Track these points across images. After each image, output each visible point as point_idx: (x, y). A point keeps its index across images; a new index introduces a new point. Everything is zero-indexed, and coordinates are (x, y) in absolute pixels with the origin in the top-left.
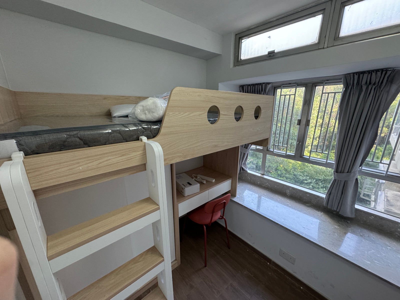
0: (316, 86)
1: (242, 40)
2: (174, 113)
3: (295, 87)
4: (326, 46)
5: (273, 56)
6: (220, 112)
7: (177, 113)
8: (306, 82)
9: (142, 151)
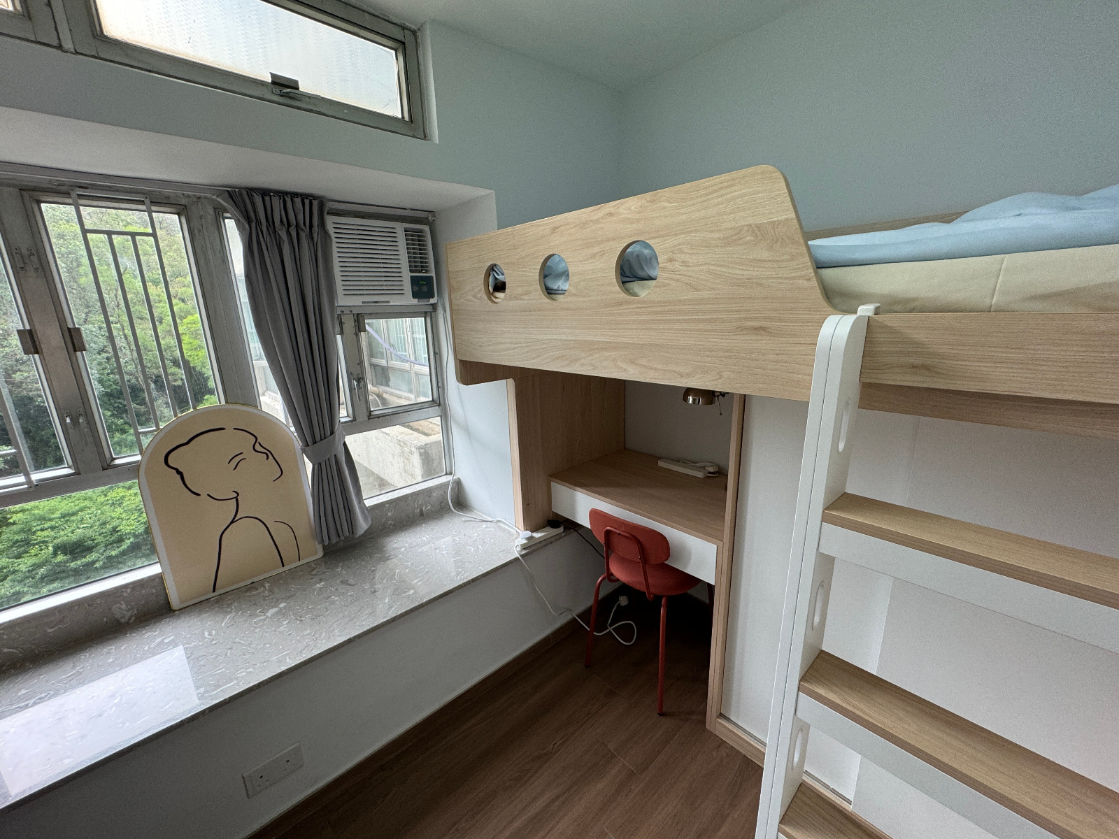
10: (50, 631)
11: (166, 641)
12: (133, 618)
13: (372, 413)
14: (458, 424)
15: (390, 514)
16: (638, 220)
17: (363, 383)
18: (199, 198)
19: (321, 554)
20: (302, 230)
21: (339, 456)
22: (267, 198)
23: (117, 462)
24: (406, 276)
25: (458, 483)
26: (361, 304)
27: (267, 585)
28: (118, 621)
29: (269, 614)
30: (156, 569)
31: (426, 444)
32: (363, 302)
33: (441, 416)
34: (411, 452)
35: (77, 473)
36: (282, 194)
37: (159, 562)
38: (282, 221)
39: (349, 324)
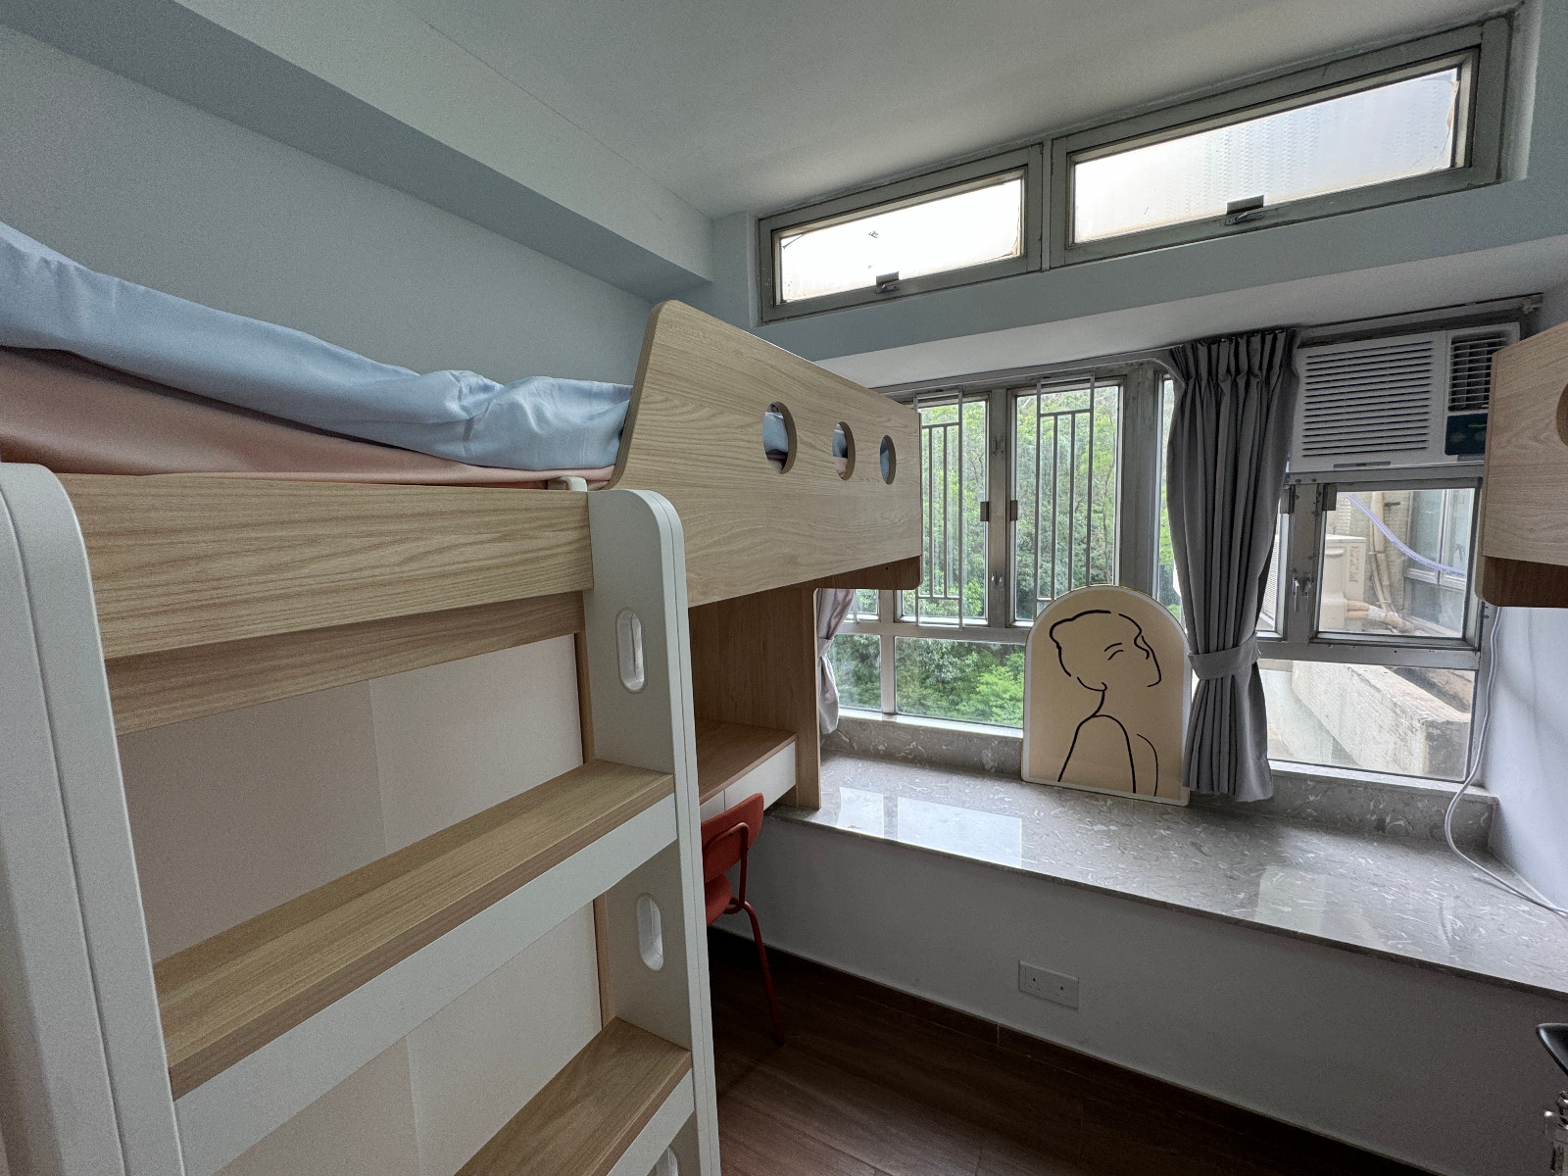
0: (1016, 397)
1: (781, 239)
2: (667, 400)
3: (957, 400)
4: (1046, 266)
5: (896, 289)
6: (798, 433)
7: (677, 402)
8: (990, 381)
9: (576, 528)
10: (944, 747)
11: (1006, 799)
12: (994, 770)
13: (1320, 636)
14: (1516, 693)
15: (1311, 798)
17: (1310, 586)
18: (1142, 364)
19: (1184, 802)
20: (1256, 376)
21: (1239, 679)
22: (1214, 347)
23: (1018, 624)
24: (1440, 417)
25: (1493, 808)
26: (1332, 469)
27: (1109, 802)
28: (983, 765)
29: (1096, 828)
30: (1020, 734)
31: (1448, 723)
32: (1335, 466)
33: (1477, 672)
34: (1412, 728)
35: (989, 626)
36: (1234, 337)
37: (1023, 729)
38: (1228, 371)
39: (1307, 499)
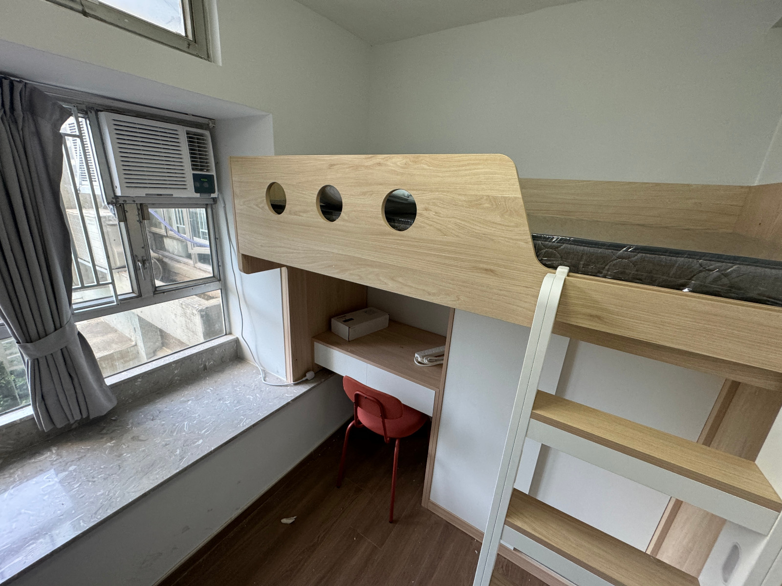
16: (402, 174)
17: (148, 264)
24: (189, 173)
25: (237, 341)
26: (145, 196)
31: (207, 308)
33: (221, 289)
34: (193, 314)
39: (132, 213)
